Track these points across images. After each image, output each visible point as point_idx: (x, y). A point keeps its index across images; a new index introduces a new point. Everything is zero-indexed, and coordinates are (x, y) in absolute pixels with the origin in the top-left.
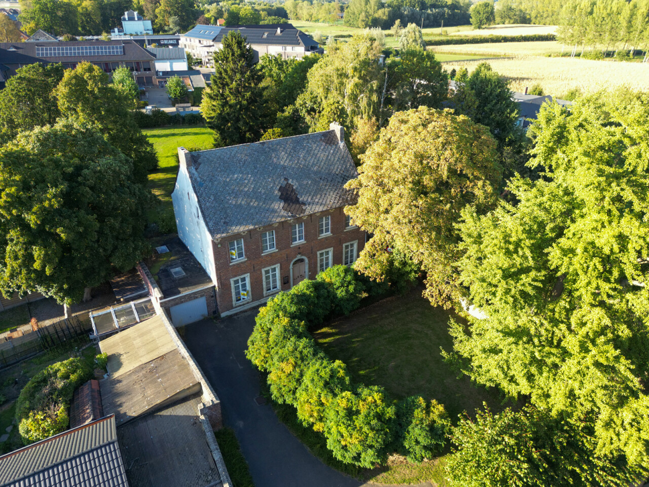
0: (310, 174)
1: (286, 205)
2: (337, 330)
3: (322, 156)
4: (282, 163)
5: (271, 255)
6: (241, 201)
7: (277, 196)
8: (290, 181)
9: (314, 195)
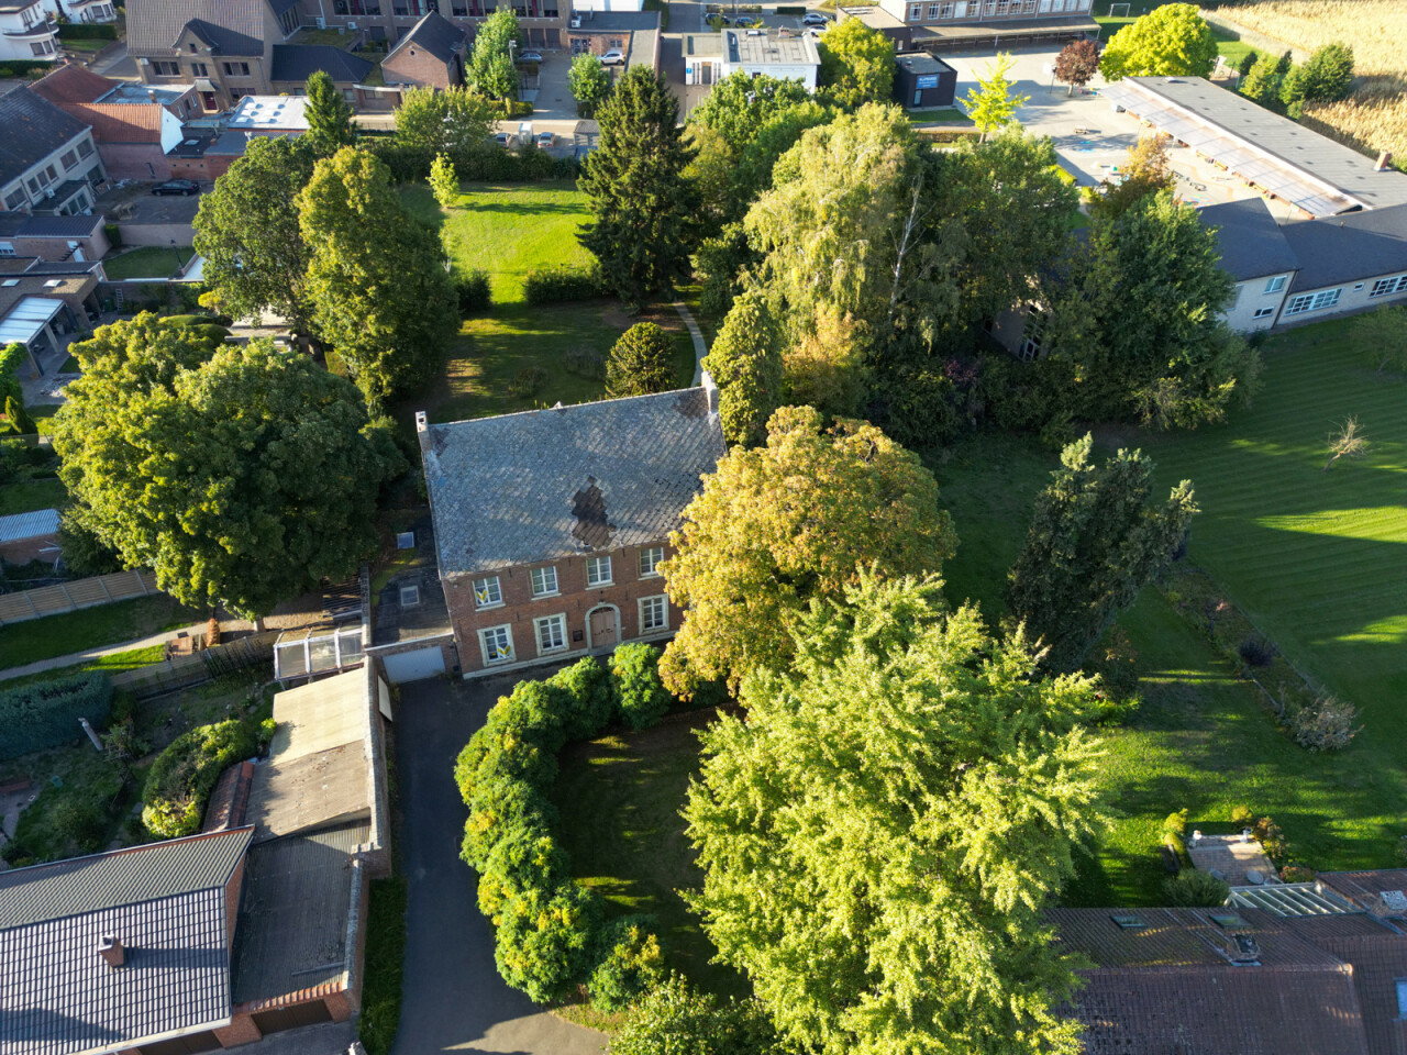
0: (637, 471)
1: (581, 526)
2: (626, 746)
3: (669, 437)
4: (590, 448)
5: (549, 600)
6: (505, 514)
7: (567, 508)
8: (597, 484)
9: (636, 512)
